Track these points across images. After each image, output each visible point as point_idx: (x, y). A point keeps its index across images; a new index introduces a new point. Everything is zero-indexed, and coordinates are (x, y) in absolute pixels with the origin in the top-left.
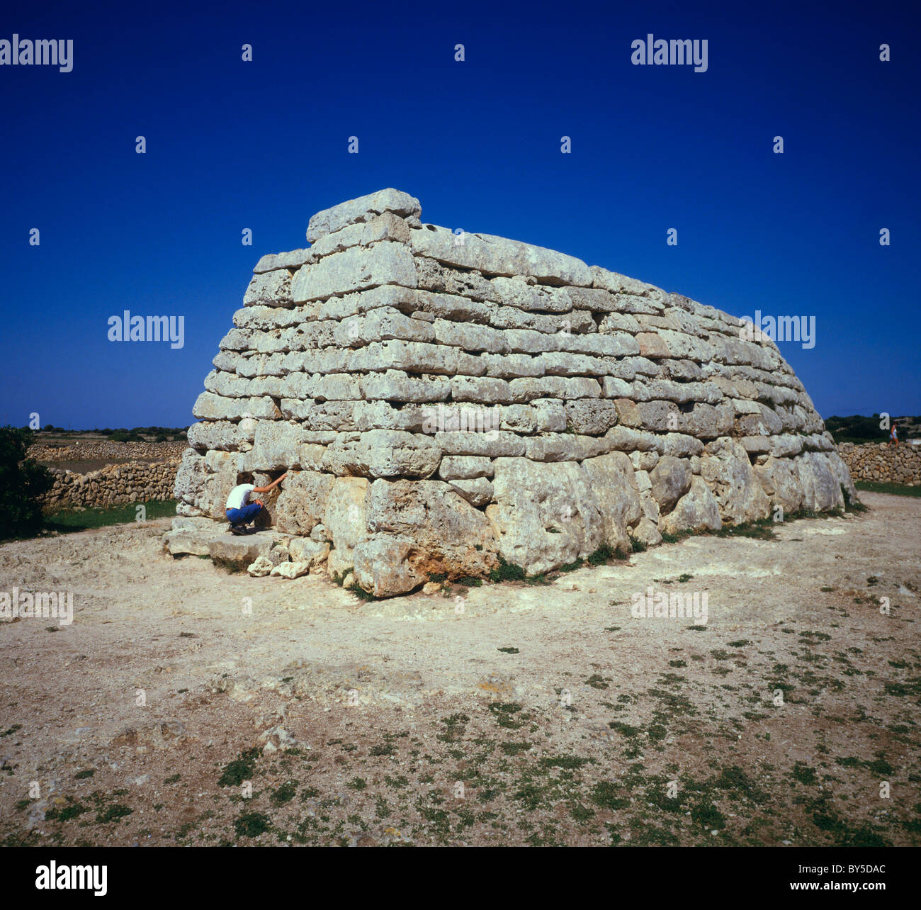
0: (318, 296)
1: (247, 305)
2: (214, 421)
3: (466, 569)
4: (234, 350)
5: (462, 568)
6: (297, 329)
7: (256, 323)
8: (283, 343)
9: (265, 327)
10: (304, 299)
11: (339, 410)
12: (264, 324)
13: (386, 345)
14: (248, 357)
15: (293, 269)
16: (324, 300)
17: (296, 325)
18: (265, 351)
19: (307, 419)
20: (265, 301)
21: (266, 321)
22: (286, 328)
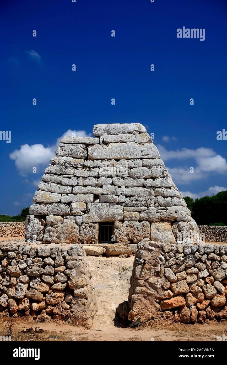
0: (113, 157)
1: (60, 156)
2: (50, 204)
7: (69, 164)
9: (77, 166)
10: (103, 158)
11: (147, 199)
12: (75, 165)
13: (168, 179)
15: (87, 145)
16: (117, 160)
18: (82, 176)
19: (125, 203)
20: (73, 155)
21: (77, 164)
22: (93, 168)
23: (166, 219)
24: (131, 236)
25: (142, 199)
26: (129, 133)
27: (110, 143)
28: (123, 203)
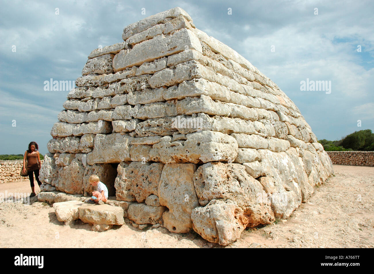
0: (134, 63)
1: (83, 75)
2: (65, 138)
3: (263, 219)
4: (76, 99)
5: (262, 218)
6: (120, 83)
7: (90, 83)
8: (110, 91)
9: (97, 84)
12: (96, 83)
13: (197, 81)
14: (86, 101)
15: (113, 55)
16: (138, 66)
17: (119, 80)
18: (98, 97)
19: (134, 131)
20: (96, 72)
21: (97, 82)
22: (112, 83)
23: (184, 158)
24: (133, 189)
25: (155, 122)
26: (159, 23)
27: (135, 45)
28: (131, 132)
